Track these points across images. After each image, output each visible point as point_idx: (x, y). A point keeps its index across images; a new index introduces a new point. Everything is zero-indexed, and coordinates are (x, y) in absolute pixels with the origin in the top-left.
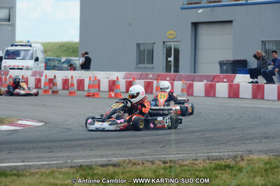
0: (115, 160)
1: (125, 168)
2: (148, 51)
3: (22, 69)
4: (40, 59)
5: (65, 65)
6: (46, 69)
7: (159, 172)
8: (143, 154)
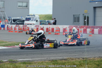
0: (65, 58)
1: (69, 61)
2: (78, 18)
3: (32, 24)
4: (38, 21)
5: (47, 23)
6: (40, 24)
7: (81, 62)
8: (75, 56)
